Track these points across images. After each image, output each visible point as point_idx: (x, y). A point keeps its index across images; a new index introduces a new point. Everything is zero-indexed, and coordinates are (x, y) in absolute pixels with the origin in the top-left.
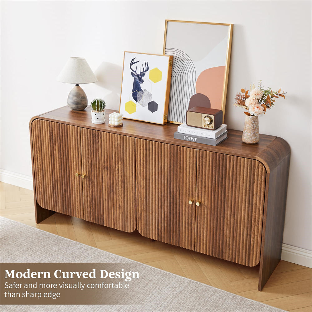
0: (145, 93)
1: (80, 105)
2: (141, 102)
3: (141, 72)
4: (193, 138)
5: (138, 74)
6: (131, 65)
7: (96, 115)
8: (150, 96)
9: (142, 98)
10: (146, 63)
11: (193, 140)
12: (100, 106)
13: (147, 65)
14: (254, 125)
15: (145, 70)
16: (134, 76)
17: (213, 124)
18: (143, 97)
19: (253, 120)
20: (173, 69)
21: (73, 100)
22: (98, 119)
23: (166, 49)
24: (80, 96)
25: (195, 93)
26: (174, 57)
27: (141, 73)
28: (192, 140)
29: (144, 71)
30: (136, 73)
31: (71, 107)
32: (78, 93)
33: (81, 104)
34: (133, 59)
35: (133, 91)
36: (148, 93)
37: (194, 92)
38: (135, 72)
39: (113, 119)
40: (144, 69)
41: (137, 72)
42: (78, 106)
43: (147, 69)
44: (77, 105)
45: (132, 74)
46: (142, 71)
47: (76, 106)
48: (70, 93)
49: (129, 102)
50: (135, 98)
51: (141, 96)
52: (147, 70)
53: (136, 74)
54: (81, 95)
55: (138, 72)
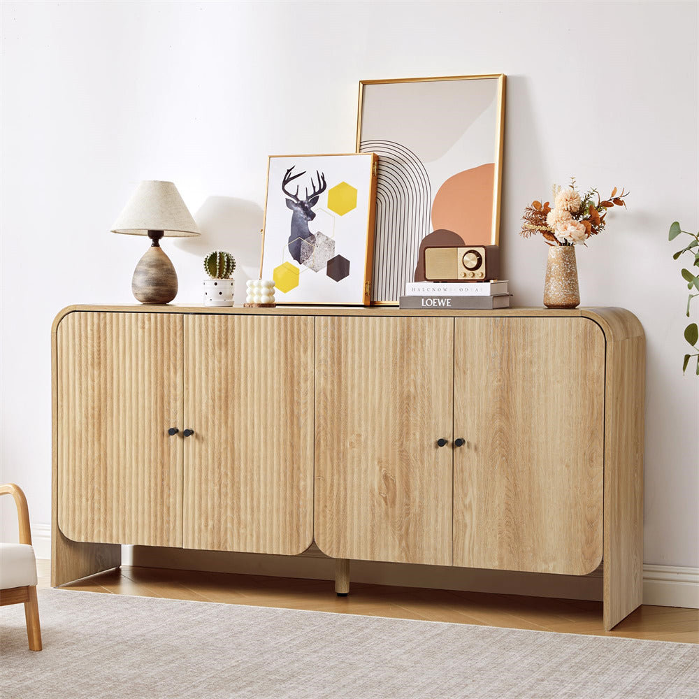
0: (319, 241)
1: (164, 288)
2: (310, 262)
3: (309, 195)
4: (442, 300)
5: (302, 201)
6: (285, 182)
7: (216, 284)
8: (330, 244)
9: (312, 252)
10: (320, 175)
11: (444, 304)
12: (226, 264)
13: (323, 178)
14: (567, 265)
15: (317, 190)
16: (293, 206)
17: (482, 269)
18: (315, 250)
19: (566, 252)
20: (380, 186)
21: (150, 275)
22: (221, 293)
23: (362, 144)
24: (165, 267)
25: (432, 231)
26: (382, 159)
27: (308, 198)
28: (440, 305)
29: (315, 193)
30: (298, 200)
31: (144, 294)
32: (158, 260)
33: (166, 285)
34: (289, 171)
35: (290, 239)
36: (327, 239)
37: (427, 230)
38: (295, 197)
39: (255, 290)
40: (314, 187)
41: (298, 197)
42: (159, 289)
43: (322, 188)
44: (158, 287)
45: (288, 202)
46: (311, 193)
47: (155, 290)
48: (141, 262)
49: (283, 265)
50: (297, 256)
51: (311, 250)
52: (321, 191)
53: (296, 202)
54: (166, 265)
55: (302, 197)
